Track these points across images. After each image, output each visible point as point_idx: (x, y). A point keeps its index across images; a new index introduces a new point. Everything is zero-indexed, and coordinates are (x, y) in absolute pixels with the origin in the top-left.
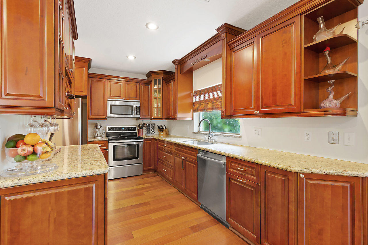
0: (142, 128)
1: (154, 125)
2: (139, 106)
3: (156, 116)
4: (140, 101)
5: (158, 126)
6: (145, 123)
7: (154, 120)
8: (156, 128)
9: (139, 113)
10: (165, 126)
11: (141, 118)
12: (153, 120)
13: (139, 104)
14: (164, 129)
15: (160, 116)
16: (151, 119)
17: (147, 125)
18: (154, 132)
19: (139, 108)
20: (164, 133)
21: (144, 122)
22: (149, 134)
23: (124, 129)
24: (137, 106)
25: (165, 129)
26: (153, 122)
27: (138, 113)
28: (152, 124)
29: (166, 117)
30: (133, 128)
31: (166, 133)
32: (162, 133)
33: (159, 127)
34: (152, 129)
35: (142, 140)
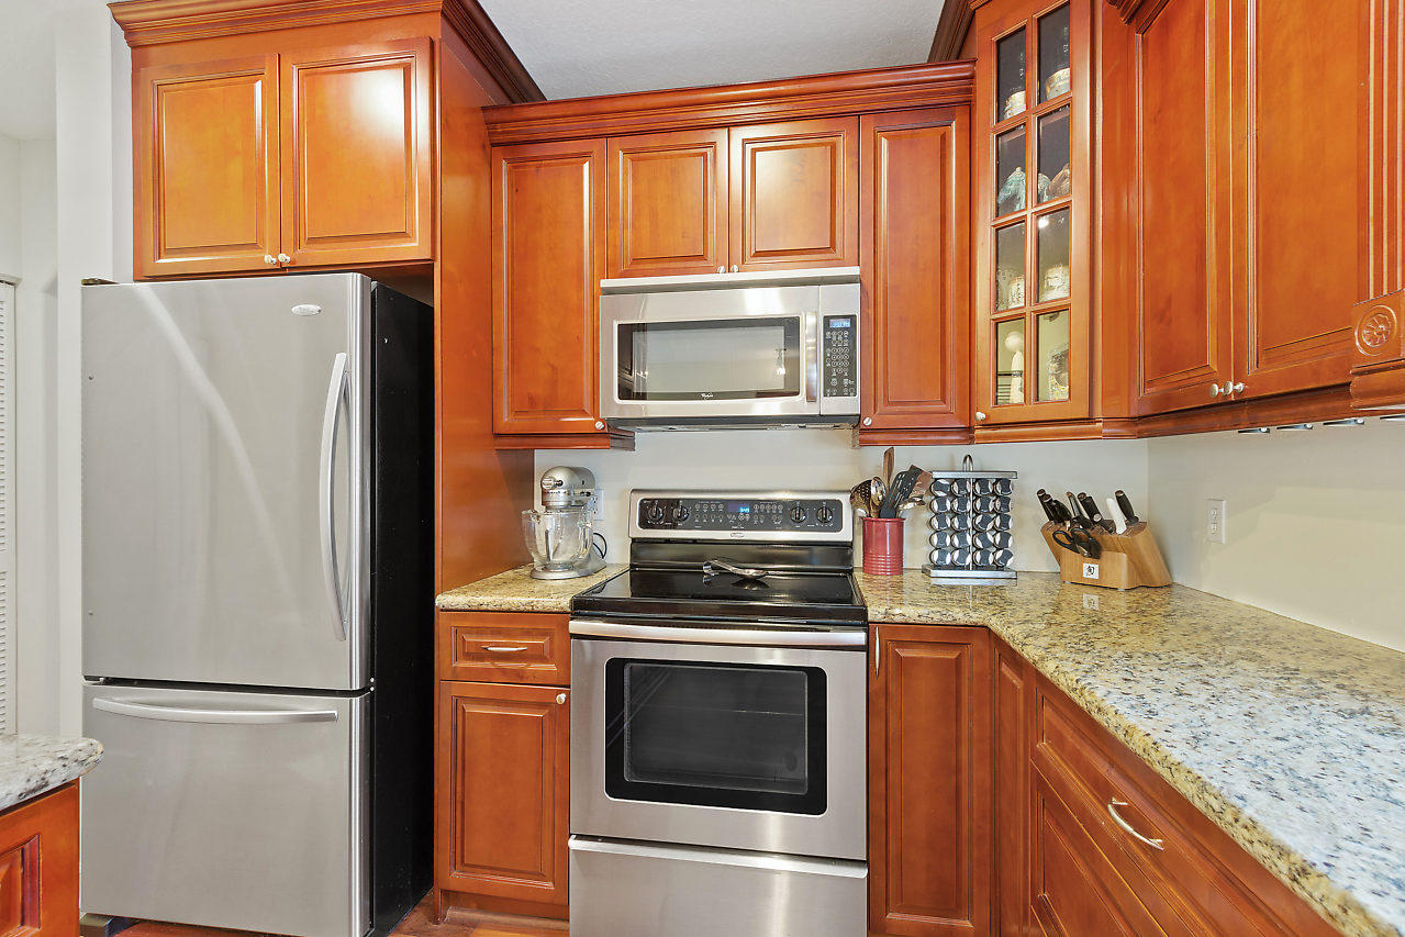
0: (888, 510)
1: (1005, 483)
2: (852, 318)
3: (1016, 396)
4: (855, 271)
5: (1043, 495)
6: (914, 472)
7: (1003, 439)
8: (1029, 520)
9: (852, 376)
10: (1123, 502)
11: (867, 422)
12: (987, 439)
13: (848, 301)
14: (1109, 526)
15: (1056, 391)
16: (967, 434)
17: (941, 488)
18: (1008, 555)
19: (852, 337)
20: (1117, 568)
21: (905, 457)
22: (953, 566)
23: (752, 513)
24: (827, 319)
25: (1121, 527)
26: (992, 457)
27: (840, 377)
28: (982, 482)
29: (1139, 399)
30: (826, 513)
31: (1137, 567)
32: (1090, 570)
33: (1055, 511)
34: (984, 523)
35: (859, 637)
